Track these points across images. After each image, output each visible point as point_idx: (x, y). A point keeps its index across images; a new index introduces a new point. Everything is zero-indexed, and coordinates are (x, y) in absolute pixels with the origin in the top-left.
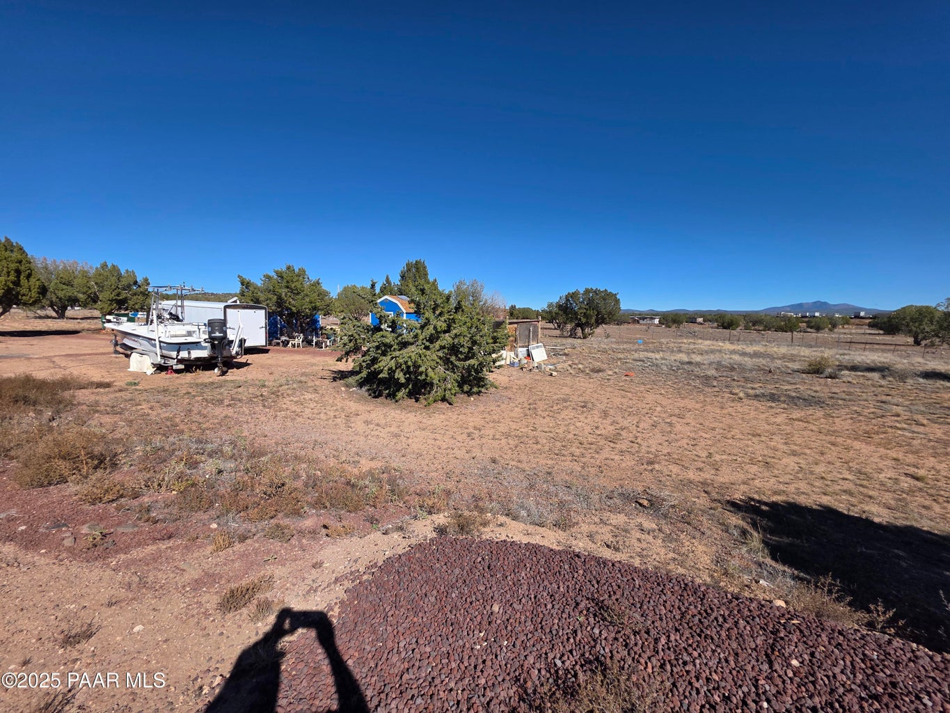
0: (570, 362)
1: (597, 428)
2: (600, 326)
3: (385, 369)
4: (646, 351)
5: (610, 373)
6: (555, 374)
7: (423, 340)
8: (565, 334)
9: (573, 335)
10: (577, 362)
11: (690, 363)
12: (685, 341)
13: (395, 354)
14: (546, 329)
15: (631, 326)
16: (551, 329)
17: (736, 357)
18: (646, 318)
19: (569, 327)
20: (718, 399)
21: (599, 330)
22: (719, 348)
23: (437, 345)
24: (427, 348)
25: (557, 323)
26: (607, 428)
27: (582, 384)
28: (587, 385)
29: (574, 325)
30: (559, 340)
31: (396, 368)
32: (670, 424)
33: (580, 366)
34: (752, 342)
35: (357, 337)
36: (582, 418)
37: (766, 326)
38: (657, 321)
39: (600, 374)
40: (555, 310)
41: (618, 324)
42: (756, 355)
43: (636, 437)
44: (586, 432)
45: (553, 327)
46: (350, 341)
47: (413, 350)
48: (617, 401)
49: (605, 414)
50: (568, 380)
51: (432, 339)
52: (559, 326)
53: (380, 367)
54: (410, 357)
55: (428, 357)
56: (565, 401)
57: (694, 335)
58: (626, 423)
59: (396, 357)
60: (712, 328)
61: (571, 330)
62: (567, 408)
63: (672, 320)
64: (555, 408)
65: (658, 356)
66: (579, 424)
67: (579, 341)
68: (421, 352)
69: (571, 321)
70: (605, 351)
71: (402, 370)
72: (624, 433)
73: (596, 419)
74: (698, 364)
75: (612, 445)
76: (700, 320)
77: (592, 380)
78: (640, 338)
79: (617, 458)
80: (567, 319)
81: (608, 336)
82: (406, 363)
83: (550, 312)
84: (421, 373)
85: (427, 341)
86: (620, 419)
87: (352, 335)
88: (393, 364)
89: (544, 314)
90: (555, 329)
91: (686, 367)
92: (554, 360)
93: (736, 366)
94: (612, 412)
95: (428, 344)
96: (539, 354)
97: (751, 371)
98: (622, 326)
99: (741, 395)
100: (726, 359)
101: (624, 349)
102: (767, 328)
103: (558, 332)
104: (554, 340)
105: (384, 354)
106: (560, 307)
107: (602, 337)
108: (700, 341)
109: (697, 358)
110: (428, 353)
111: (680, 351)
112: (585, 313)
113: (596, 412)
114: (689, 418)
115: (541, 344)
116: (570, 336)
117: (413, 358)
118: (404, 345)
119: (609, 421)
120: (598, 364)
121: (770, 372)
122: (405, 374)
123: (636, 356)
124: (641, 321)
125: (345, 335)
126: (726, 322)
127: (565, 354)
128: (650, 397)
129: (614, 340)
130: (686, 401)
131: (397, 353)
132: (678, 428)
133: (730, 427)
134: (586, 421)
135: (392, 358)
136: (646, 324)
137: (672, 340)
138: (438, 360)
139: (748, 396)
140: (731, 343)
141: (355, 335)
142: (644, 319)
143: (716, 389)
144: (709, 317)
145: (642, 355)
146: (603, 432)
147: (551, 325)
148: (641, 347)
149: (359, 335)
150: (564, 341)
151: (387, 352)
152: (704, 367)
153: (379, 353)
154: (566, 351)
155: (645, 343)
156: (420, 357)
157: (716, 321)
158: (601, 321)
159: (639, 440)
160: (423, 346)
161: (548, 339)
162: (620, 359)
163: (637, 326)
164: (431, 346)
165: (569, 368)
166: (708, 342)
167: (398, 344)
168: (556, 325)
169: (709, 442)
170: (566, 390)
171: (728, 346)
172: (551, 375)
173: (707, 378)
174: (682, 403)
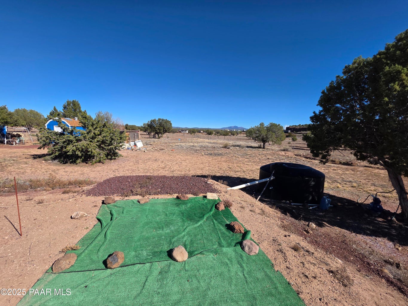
0: (152, 147)
1: (159, 166)
2: (165, 134)
3: (70, 150)
4: (181, 143)
5: (167, 150)
6: (146, 151)
7: (89, 138)
8: (151, 137)
9: (154, 137)
10: (155, 147)
11: (193, 146)
12: (195, 139)
13: (74, 144)
14: (143, 135)
15: (178, 134)
16: (145, 135)
17: (207, 144)
18: (184, 131)
19: (153, 134)
20: (197, 156)
21: (165, 135)
22: (204, 141)
23: (96, 140)
24: (91, 141)
25: (148, 132)
26: (163, 165)
27: (156, 154)
28: (158, 154)
29: (154, 133)
30: (148, 139)
31: (76, 150)
32: (181, 163)
33: (156, 148)
34: (214, 139)
35: (51, 137)
36: (155, 163)
37: (220, 134)
38: (187, 132)
39: (163, 151)
40: (147, 126)
41: (173, 133)
42: (214, 143)
43: (171, 167)
44: (156, 167)
45: (146, 134)
46: (47, 139)
47: (84, 142)
48: (167, 158)
49: (162, 162)
50: (151, 153)
51: (93, 138)
52: (149, 134)
53: (67, 150)
54: (83, 145)
55: (92, 145)
56: (149, 159)
57: (199, 137)
58: (168, 164)
59: (75, 146)
60: (205, 134)
61: (154, 135)
62: (150, 161)
63: (192, 131)
64: (145, 161)
65: (184, 144)
66: (153, 165)
67: (157, 139)
68: (88, 143)
69: (153, 131)
70: (166, 143)
71: (79, 151)
72: (167, 166)
73: (159, 163)
74: (195, 146)
75: (163, 169)
76: (202, 132)
77: (159, 153)
78: (180, 138)
79: (164, 172)
80: (152, 131)
81: (168, 138)
82: (81, 148)
83: (144, 127)
84: (89, 152)
85: (90, 139)
86: (167, 163)
87: (48, 137)
88: (74, 148)
89: (142, 128)
90: (147, 135)
91: (191, 147)
92: (146, 147)
93: (206, 146)
94: (165, 161)
95: (91, 140)
96: (140, 144)
97: (209, 148)
98: (175, 134)
99: (203, 154)
100: (204, 144)
101: (173, 142)
102: (221, 135)
103: (148, 136)
104: (146, 139)
105: (68, 144)
106: (148, 125)
107: (166, 138)
108: (199, 139)
109: (196, 144)
110: (92, 143)
111: (192, 142)
112: (159, 128)
113: (159, 161)
114: (187, 161)
115: (140, 140)
116: (153, 138)
117: (85, 145)
118: (78, 140)
119: (163, 163)
120: (162, 147)
121: (214, 148)
122: (81, 152)
123: (177, 144)
124: (182, 132)
125: (44, 137)
126: (209, 132)
127: (151, 144)
128: (177, 157)
129: (170, 139)
130: (188, 157)
131: (76, 144)
132: (183, 163)
133: (197, 162)
134: (156, 164)
135: (74, 146)
136: (183, 133)
137: (191, 139)
138: (97, 146)
139: (205, 154)
140: (208, 140)
141: (50, 136)
142: (183, 131)
143: (198, 153)
144: (205, 131)
145: (179, 144)
146: (161, 166)
147: (145, 133)
148: (179, 141)
149: (52, 136)
150: (151, 139)
151: (70, 144)
152: (197, 147)
153: (66, 144)
154: (151, 143)
155: (181, 140)
156: (89, 145)
157: (206, 132)
158: (165, 131)
159: (171, 168)
160: (89, 141)
161: (144, 139)
162: (171, 145)
163: (180, 134)
164: (93, 141)
165: (152, 149)
166: (202, 139)
167: (75, 140)
168: (147, 133)
169: (190, 166)
170: (150, 156)
171: (207, 140)
172: (145, 152)
173: (197, 150)
174: (187, 157)
